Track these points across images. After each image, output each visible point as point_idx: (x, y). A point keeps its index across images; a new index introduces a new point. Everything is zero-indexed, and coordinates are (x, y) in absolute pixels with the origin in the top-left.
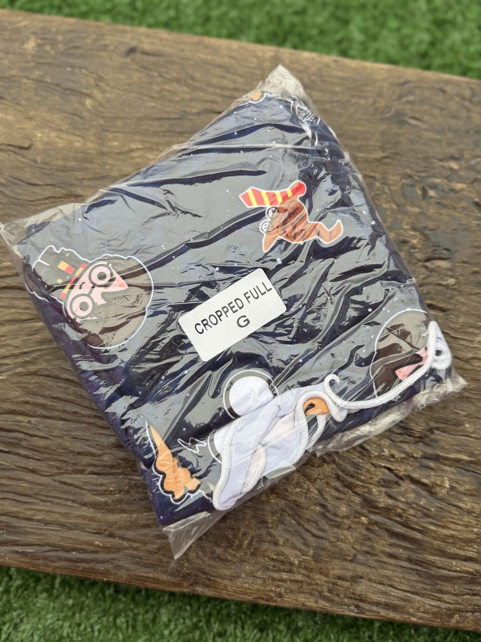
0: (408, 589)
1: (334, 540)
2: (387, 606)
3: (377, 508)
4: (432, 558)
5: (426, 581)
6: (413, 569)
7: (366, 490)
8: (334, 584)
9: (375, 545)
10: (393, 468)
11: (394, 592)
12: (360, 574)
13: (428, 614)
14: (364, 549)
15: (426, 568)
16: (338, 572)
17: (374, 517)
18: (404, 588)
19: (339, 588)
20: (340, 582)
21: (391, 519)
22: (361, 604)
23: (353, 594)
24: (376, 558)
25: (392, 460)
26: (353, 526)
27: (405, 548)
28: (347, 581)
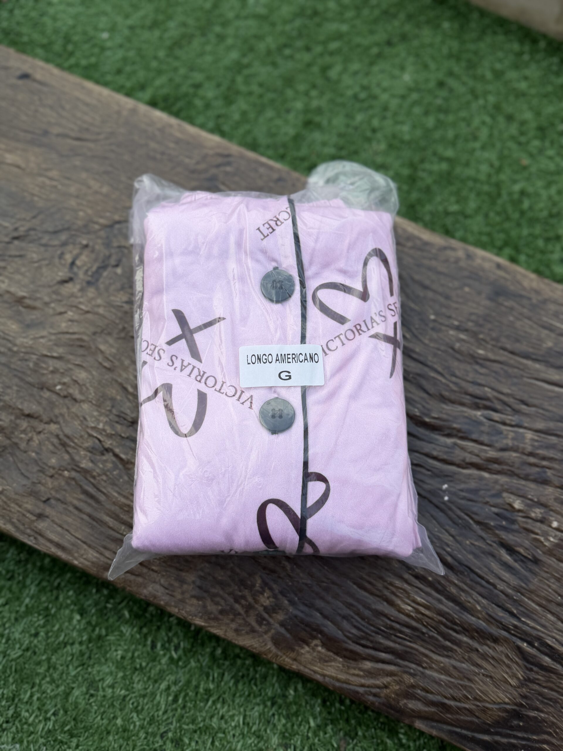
0: (80, 537)
1: (36, 481)
2: (58, 545)
3: (78, 467)
4: (107, 519)
5: (96, 535)
6: (90, 524)
7: (75, 451)
8: (24, 515)
9: (67, 495)
10: (102, 439)
11: (68, 537)
12: (47, 514)
13: (88, 561)
14: (58, 496)
15: (100, 525)
16: (29, 507)
17: (74, 474)
18: (77, 535)
19: (27, 520)
20: (28, 515)
21: (86, 479)
22: (39, 538)
23: (36, 527)
24: (65, 506)
25: (104, 433)
26: (56, 476)
27: (89, 505)
28: (35, 516)
